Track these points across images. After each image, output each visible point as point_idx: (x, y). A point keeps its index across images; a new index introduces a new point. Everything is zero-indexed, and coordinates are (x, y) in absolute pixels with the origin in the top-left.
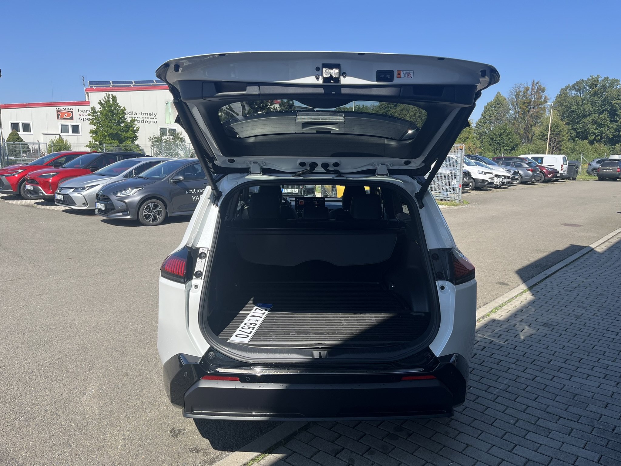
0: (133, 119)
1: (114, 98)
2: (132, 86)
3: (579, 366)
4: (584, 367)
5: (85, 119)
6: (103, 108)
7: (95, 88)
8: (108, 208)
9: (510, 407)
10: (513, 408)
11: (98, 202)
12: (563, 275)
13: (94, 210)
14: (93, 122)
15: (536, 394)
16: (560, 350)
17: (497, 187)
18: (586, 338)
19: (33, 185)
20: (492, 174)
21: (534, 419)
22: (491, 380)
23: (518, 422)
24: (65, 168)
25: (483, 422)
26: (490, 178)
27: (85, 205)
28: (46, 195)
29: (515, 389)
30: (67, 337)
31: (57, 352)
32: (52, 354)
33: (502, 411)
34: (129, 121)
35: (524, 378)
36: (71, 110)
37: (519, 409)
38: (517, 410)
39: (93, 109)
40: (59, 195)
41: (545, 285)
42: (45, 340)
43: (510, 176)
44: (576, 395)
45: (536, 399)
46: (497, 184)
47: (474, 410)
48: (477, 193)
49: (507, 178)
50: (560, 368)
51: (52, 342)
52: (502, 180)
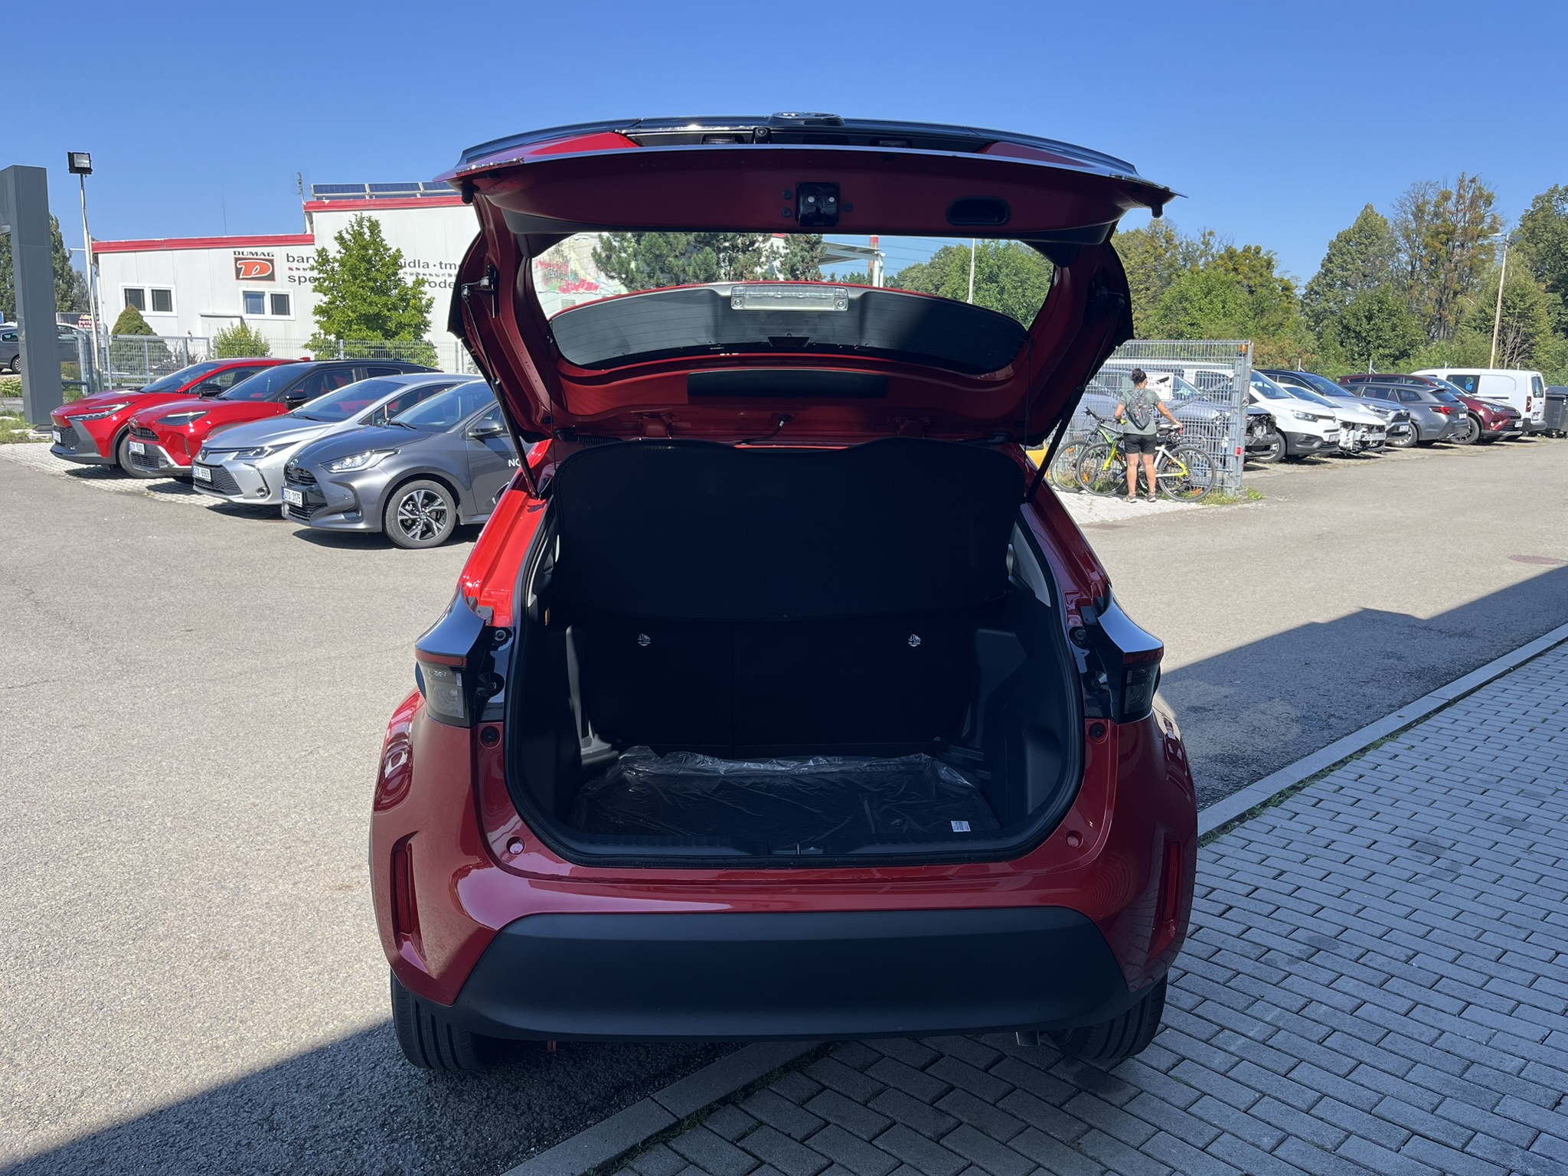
0: (420, 277)
1: (374, 227)
2: (419, 196)
3: (1493, 974)
4: (1508, 976)
5: (303, 279)
6: (345, 249)
7: (327, 201)
8: (310, 501)
9: (1269, 1095)
10: (1279, 1100)
11: (289, 486)
12: (1491, 699)
13: (279, 507)
14: (321, 285)
15: (1353, 1058)
16: (1446, 924)
17: (1345, 454)
18: (1530, 887)
19: (145, 441)
20: (1334, 421)
21: (1331, 1137)
22: (1229, 1007)
23: (1285, 1144)
24: (225, 399)
25: (1182, 1139)
26: (1326, 431)
27: (262, 493)
28: (177, 466)
29: (1295, 1039)
30: (111, 843)
31: (69, 885)
32: (58, 888)
33: (1242, 1107)
34: (410, 284)
35: (1326, 1005)
36: (268, 254)
37: (1295, 1104)
38: (1288, 1104)
39: (322, 253)
40: (200, 468)
41: (1436, 729)
42: (51, 850)
43: (1383, 427)
44: (1473, 1063)
45: (1351, 1072)
46: (1348, 445)
47: (1163, 1099)
48: (1288, 471)
49: (1375, 430)
50: (1437, 977)
51: (65, 857)
52: (1363, 436)
